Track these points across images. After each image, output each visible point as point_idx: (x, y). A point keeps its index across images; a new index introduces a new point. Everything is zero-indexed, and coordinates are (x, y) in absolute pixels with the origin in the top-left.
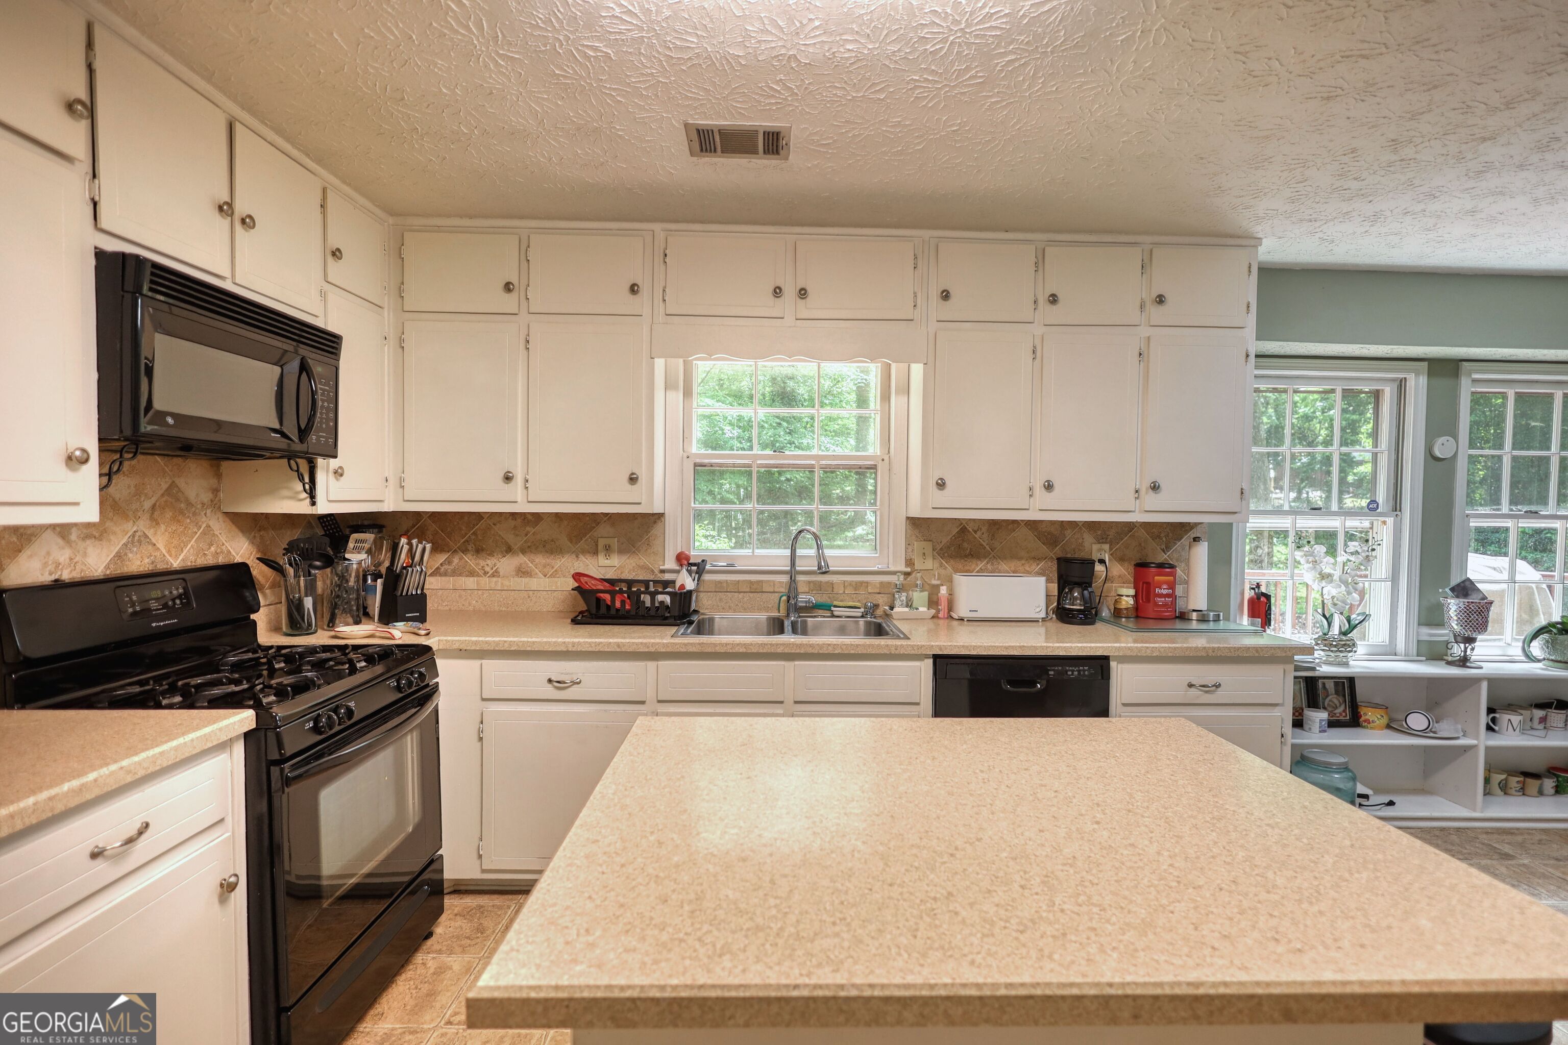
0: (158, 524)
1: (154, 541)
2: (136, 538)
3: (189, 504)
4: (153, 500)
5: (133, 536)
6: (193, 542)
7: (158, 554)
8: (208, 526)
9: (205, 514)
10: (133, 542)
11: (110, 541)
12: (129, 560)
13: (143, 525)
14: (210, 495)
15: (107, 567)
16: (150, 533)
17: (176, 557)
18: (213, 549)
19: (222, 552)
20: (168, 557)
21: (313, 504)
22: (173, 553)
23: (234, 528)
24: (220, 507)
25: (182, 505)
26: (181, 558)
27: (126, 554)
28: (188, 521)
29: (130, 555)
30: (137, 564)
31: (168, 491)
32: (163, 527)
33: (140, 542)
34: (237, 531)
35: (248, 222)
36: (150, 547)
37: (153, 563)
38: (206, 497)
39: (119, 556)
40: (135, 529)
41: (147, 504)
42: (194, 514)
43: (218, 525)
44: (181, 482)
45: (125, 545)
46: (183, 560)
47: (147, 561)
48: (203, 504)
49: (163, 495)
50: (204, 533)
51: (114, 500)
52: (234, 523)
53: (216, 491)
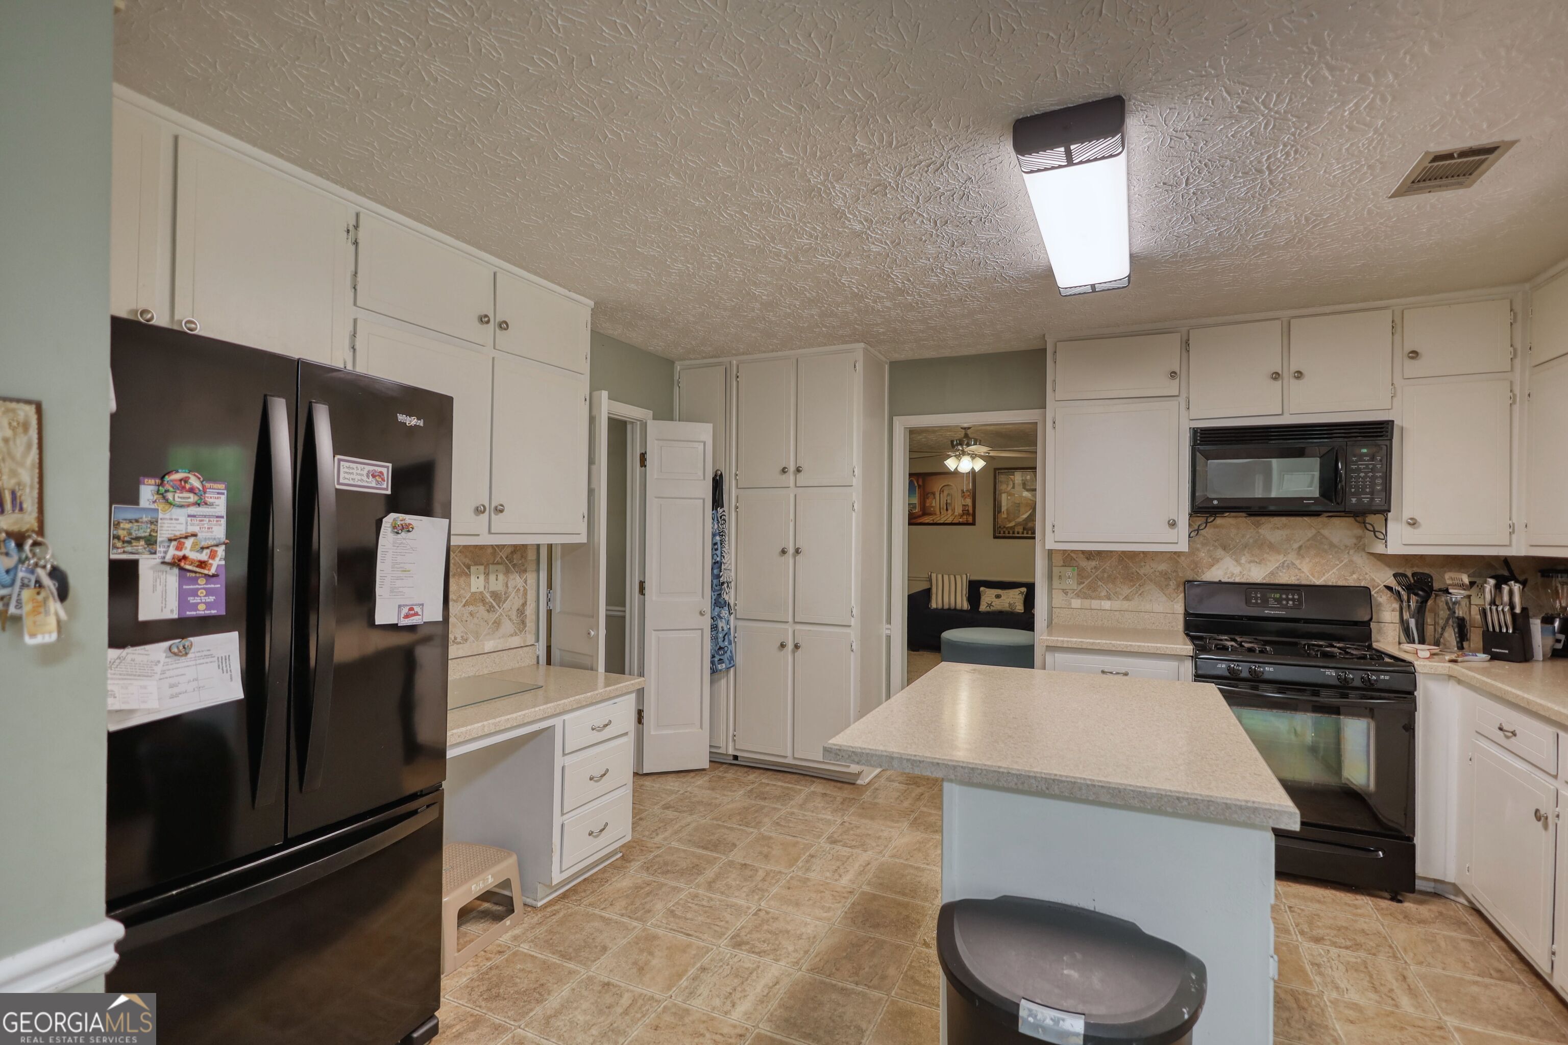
0: (1303, 557)
1: (1299, 567)
2: (1286, 564)
3: (1332, 545)
4: (1301, 543)
5: (1283, 563)
6: (1334, 570)
7: (1302, 575)
8: (1351, 561)
9: (1348, 553)
10: (1283, 567)
11: (1266, 565)
12: (1280, 576)
13: (1292, 557)
14: (1354, 541)
15: (1264, 578)
16: (1297, 562)
17: (1319, 578)
18: (1355, 576)
19: (1365, 579)
20: (1311, 577)
21: (1386, 546)
22: (1316, 575)
23: (1379, 563)
24: (1364, 550)
25: (1326, 547)
26: (1322, 579)
27: (1277, 573)
28: (1331, 556)
29: (1281, 574)
30: (1285, 578)
31: (1314, 538)
32: (1307, 560)
33: (1288, 567)
34: (1383, 566)
35: (1299, 375)
36: (1296, 570)
37: (1298, 580)
38: (1351, 542)
39: (1272, 573)
40: (1285, 559)
41: (1296, 546)
42: (1336, 553)
43: (1360, 560)
44: (1325, 532)
45: (1277, 568)
46: (1324, 581)
47: (1293, 578)
48: (1346, 547)
49: (1308, 540)
50: (1346, 565)
51: (1270, 542)
52: (1378, 560)
53: (1360, 538)
